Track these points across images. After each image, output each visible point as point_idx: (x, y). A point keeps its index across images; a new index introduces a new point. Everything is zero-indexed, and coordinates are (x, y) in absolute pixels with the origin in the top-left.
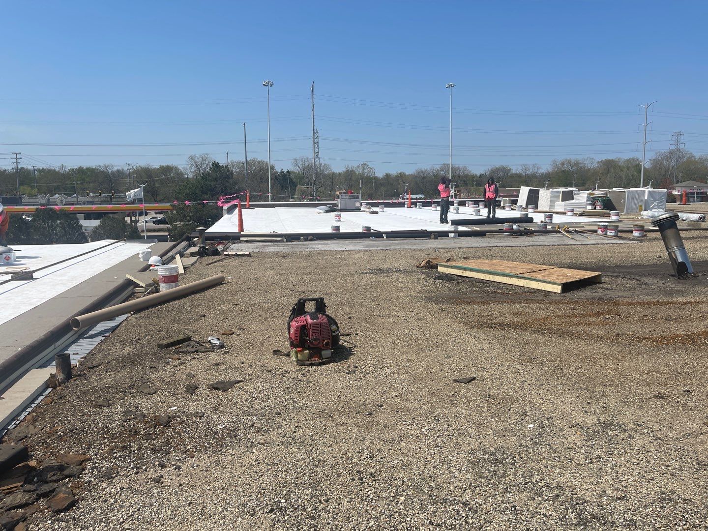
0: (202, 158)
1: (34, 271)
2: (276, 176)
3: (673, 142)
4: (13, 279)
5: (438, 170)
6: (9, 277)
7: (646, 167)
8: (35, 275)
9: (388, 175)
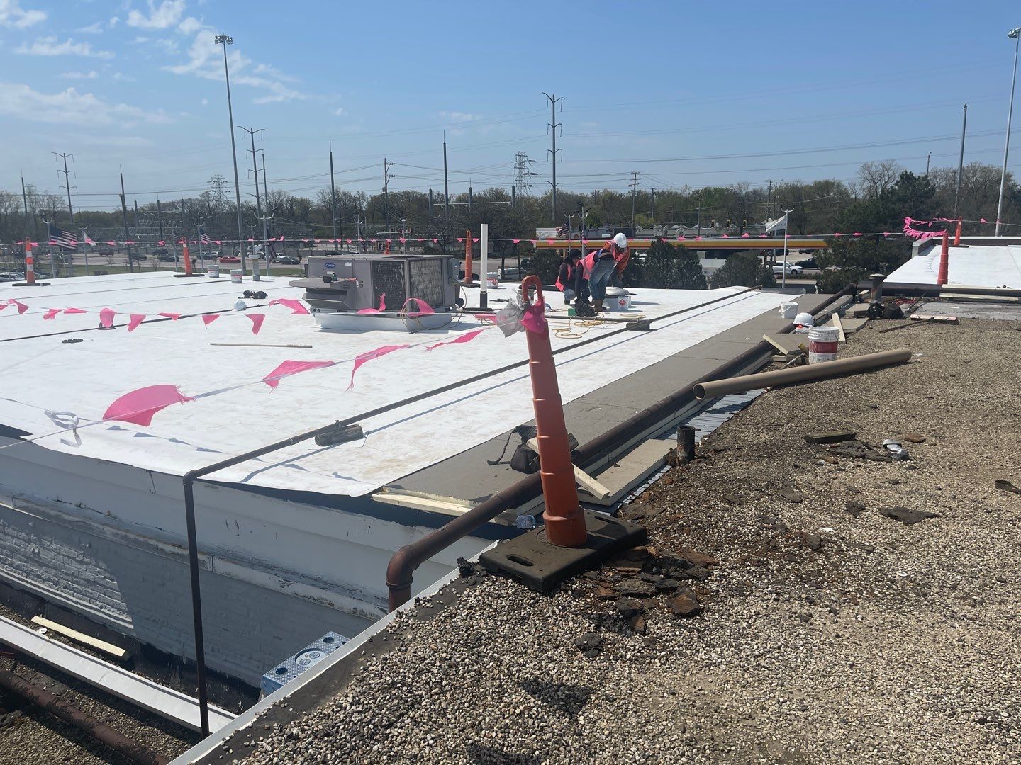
0: (883, 167)
1: (652, 321)
2: (1013, 193)
4: (629, 328)
6: (624, 325)
8: (652, 326)
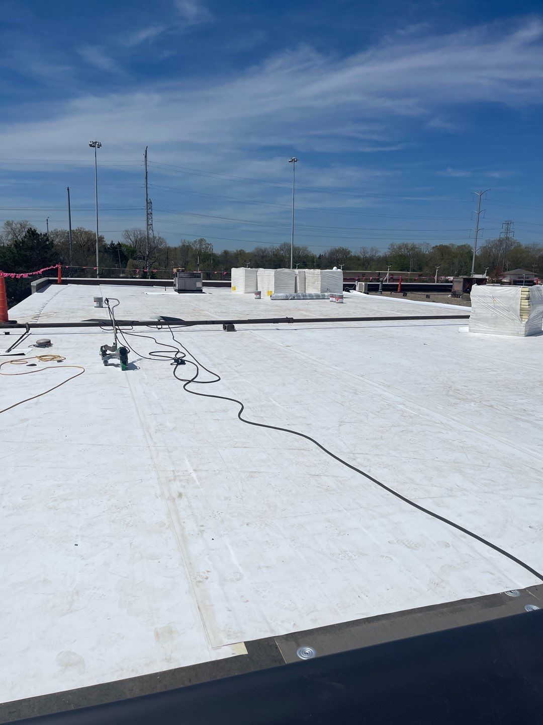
2: (105, 249)
3: (503, 230)
5: (278, 249)
7: (477, 254)
9: (226, 253)
